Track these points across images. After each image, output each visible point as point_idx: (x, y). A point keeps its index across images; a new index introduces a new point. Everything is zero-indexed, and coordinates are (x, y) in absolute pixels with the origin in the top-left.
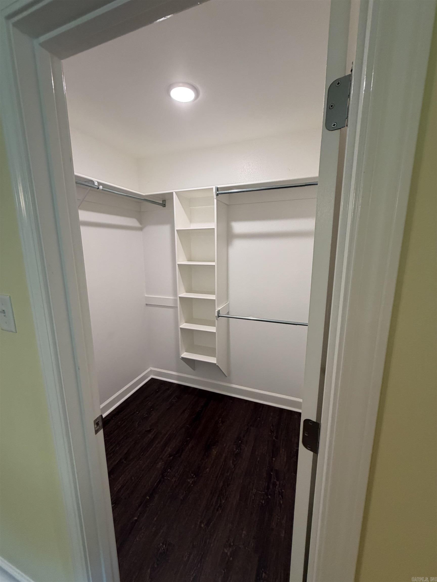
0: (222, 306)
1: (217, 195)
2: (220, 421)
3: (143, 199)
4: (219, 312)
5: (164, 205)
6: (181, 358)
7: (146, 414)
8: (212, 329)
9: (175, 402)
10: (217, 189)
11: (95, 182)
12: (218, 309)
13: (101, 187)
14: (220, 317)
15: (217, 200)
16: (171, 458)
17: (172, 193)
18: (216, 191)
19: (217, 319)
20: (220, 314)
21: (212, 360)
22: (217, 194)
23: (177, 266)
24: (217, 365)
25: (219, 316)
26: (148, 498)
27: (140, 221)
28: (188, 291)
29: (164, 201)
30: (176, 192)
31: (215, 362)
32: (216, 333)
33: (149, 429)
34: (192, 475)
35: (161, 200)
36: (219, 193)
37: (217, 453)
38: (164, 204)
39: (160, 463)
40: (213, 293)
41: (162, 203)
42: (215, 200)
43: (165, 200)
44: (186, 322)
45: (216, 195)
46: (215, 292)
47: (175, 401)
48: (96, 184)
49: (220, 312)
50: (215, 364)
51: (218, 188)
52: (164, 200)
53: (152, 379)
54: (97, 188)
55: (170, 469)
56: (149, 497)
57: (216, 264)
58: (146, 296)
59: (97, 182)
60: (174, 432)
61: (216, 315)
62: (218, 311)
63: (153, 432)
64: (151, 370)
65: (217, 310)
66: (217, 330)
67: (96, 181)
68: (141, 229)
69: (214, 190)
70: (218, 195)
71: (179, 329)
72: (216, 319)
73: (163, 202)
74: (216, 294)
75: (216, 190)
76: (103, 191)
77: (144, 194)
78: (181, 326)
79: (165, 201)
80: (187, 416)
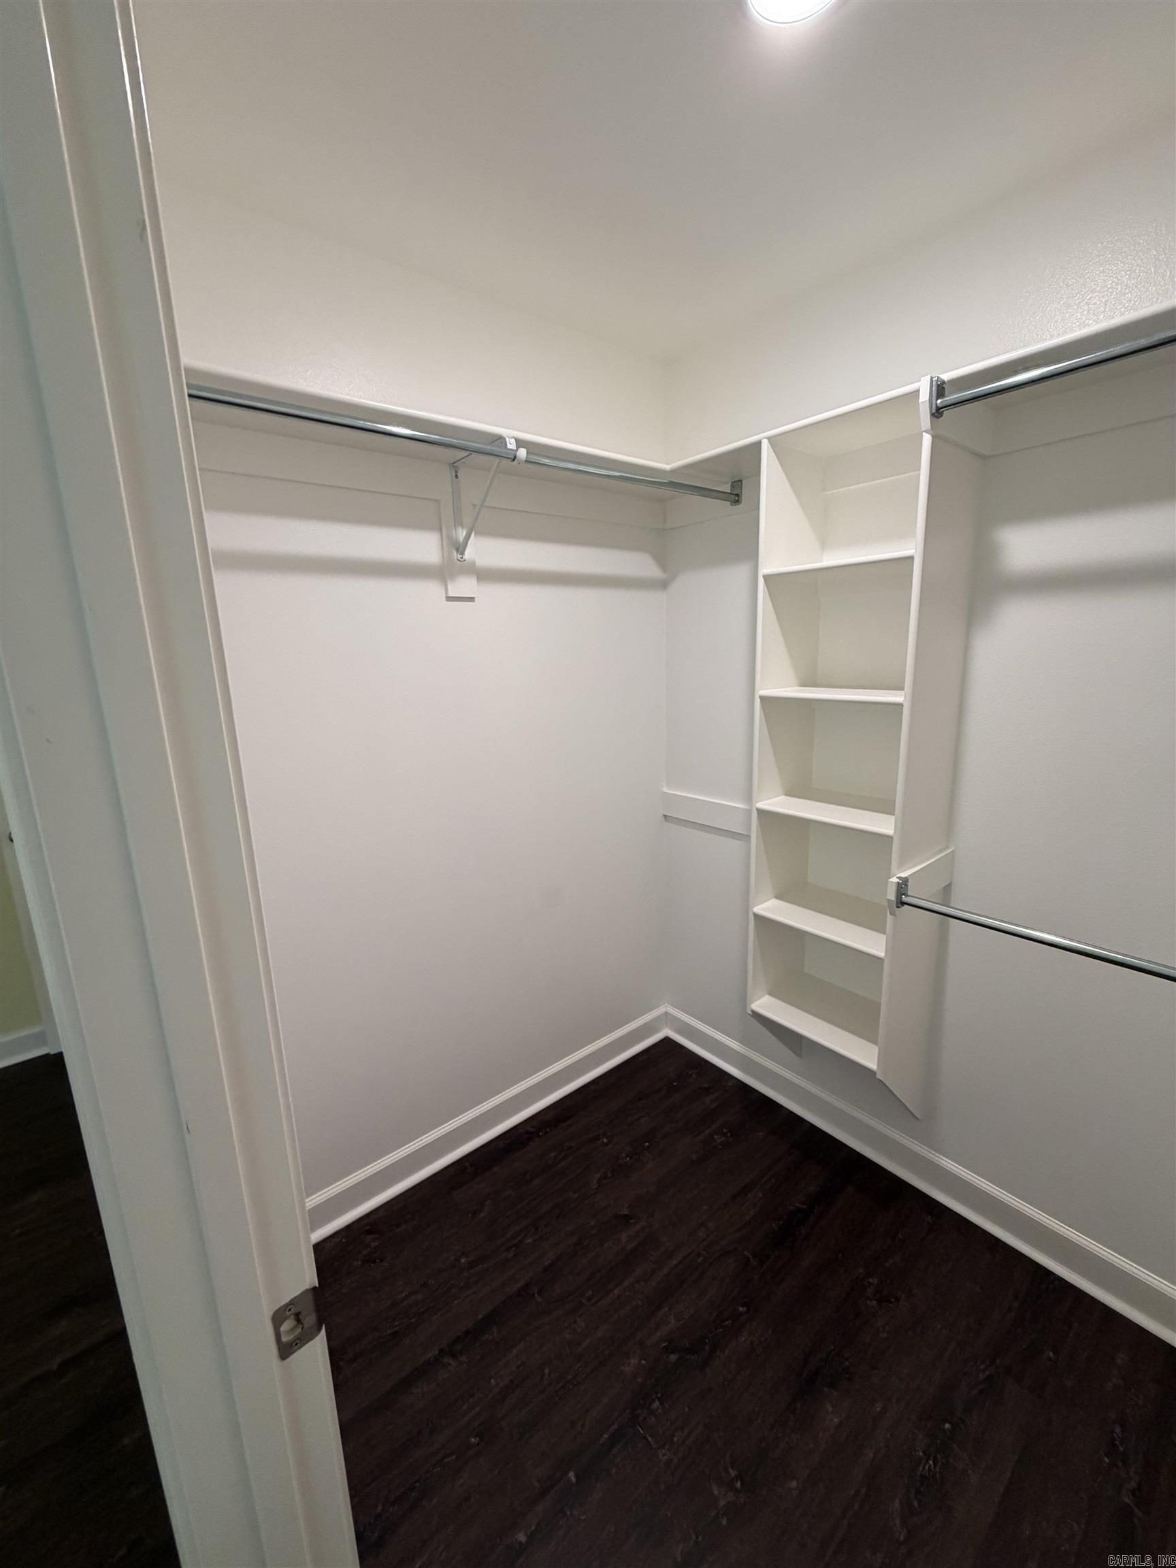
0: (921, 862)
1: (937, 413)
2: (870, 1291)
3: (665, 483)
4: (902, 887)
5: (735, 497)
6: (750, 1013)
7: (627, 1156)
8: (873, 944)
9: (721, 1144)
10: (938, 385)
11: (507, 439)
12: (904, 875)
13: (522, 453)
14: (906, 906)
15: (935, 438)
16: (673, 1357)
17: (758, 444)
18: (934, 398)
19: (891, 914)
20: (909, 893)
21: (865, 1054)
22: (938, 409)
23: (758, 702)
24: (878, 1076)
25: (903, 903)
26: (574, 1480)
27: (662, 560)
28: (795, 790)
29: (737, 484)
30: (769, 438)
31: (873, 1066)
32: (886, 963)
33: (626, 1212)
34: (733, 1473)
35: (726, 483)
36: (945, 404)
37: (841, 1423)
38: (737, 495)
39: (634, 1361)
40: (884, 806)
41: (729, 492)
42: (927, 439)
43: (741, 481)
44: (778, 897)
45: (933, 415)
46: (894, 803)
47: (719, 1139)
48: (511, 445)
49: (907, 885)
50: (871, 1073)
51: (944, 382)
52: (739, 479)
53: (667, 1041)
54: (512, 457)
55: (660, 1403)
56: (577, 1476)
57: (909, 698)
58: (666, 790)
59: (513, 441)
60: (700, 1260)
61: (892, 895)
62: (898, 883)
63: (638, 1227)
64: (666, 1013)
65: (895, 880)
66: (891, 948)
67: (513, 438)
68: (663, 585)
69: (924, 396)
70: (941, 415)
71: (752, 917)
72: (888, 913)
73: (733, 486)
74: (897, 812)
75: (934, 394)
76: (530, 466)
77: (668, 467)
78: (759, 909)
79: (739, 483)
80: (752, 1213)
